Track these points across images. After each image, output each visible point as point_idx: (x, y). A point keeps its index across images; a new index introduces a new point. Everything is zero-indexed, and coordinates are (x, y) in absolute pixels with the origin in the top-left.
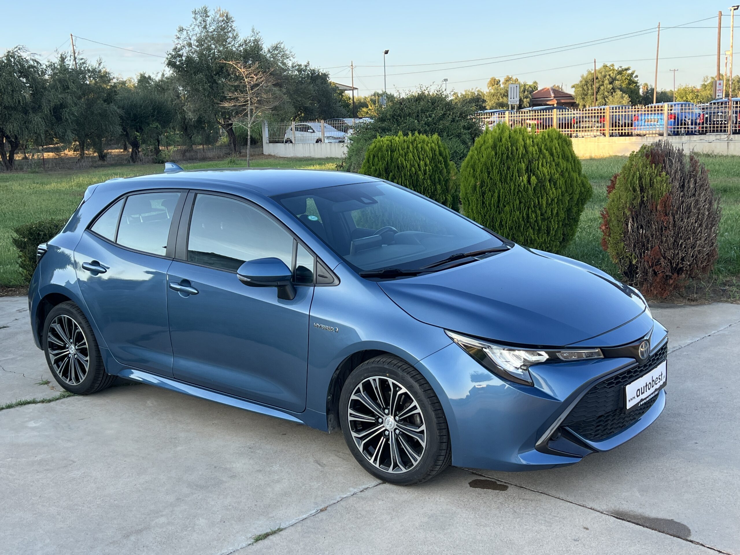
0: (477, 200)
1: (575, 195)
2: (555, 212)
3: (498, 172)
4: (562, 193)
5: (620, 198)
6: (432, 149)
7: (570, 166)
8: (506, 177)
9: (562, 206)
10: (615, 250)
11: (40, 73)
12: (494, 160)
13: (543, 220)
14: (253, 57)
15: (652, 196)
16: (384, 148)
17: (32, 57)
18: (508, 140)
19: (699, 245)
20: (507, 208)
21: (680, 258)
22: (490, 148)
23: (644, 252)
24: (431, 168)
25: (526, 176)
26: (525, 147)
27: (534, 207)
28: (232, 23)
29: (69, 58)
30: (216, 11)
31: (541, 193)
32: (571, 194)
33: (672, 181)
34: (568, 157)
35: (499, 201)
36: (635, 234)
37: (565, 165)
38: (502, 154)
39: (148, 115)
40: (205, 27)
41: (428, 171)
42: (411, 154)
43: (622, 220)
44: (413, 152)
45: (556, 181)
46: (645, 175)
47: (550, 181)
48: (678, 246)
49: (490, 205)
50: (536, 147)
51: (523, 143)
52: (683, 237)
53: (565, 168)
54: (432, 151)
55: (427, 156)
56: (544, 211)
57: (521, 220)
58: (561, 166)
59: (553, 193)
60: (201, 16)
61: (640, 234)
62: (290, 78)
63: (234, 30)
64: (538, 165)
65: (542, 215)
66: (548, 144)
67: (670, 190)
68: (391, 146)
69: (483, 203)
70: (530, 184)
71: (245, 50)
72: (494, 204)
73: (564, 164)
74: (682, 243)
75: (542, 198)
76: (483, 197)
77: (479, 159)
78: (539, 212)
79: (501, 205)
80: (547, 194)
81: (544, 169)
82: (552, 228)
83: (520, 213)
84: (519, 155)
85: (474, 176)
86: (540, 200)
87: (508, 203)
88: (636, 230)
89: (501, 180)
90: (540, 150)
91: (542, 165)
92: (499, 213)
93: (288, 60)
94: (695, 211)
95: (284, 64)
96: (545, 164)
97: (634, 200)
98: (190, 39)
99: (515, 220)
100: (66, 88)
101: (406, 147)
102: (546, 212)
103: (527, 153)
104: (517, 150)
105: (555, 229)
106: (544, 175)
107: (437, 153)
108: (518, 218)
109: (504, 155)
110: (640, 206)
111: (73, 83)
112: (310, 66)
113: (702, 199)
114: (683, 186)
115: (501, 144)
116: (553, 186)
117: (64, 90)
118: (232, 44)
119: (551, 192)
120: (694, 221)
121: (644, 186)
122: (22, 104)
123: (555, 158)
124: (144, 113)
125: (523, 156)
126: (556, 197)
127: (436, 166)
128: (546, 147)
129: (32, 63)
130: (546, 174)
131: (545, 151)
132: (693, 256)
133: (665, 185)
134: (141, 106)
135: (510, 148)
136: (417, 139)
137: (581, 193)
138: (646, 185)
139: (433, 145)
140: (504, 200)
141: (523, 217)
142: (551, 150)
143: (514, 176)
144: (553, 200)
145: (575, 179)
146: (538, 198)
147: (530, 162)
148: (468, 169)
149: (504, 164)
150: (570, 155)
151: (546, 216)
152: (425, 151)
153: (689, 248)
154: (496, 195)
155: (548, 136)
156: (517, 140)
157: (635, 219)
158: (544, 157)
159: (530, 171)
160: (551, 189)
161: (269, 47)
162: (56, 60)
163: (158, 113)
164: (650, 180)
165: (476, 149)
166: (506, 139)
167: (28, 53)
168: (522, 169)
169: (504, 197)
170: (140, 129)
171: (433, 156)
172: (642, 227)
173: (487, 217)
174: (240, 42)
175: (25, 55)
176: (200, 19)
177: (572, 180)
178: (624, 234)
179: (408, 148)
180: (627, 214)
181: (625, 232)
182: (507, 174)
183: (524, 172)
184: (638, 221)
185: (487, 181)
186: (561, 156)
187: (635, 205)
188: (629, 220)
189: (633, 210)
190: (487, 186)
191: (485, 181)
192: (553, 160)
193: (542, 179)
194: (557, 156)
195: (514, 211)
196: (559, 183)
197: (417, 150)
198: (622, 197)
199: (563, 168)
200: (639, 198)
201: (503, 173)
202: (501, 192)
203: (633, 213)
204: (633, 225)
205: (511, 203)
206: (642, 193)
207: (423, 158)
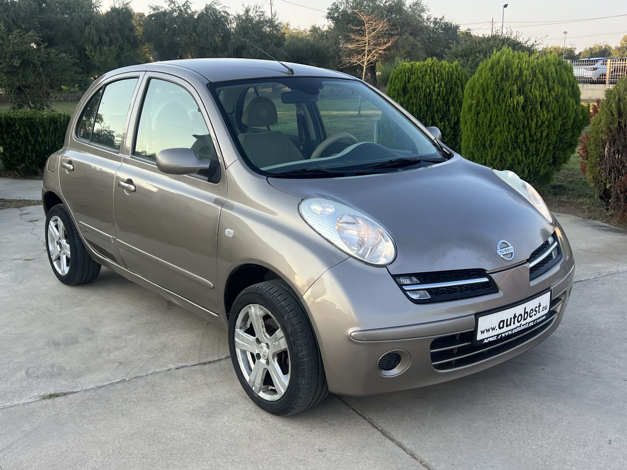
0: (472, 119)
1: (569, 120)
3: (492, 92)
4: (554, 116)
5: (600, 122)
6: (449, 73)
8: (499, 97)
9: (553, 129)
10: (592, 173)
11: (229, 22)
12: (490, 81)
13: (531, 141)
14: (395, 11)
17: (224, 10)
18: (505, 63)
20: (498, 129)
22: (488, 71)
23: (618, 177)
24: (445, 90)
25: (517, 97)
26: (520, 70)
27: (523, 127)
29: (251, 10)
31: (532, 115)
32: (565, 118)
35: (491, 121)
36: (611, 159)
37: (560, 90)
38: (497, 76)
41: (441, 92)
42: (427, 77)
43: (600, 144)
44: (430, 75)
45: (549, 104)
47: (541, 104)
49: (482, 125)
50: (530, 71)
53: (560, 93)
55: (443, 79)
56: (533, 133)
57: (509, 139)
58: (555, 91)
59: (543, 115)
61: (616, 158)
64: (531, 88)
65: (531, 136)
66: (544, 69)
69: (477, 122)
70: (519, 105)
71: (390, 5)
72: (486, 123)
73: (558, 89)
75: (533, 120)
76: (477, 117)
77: (478, 81)
78: (527, 132)
79: (493, 125)
80: (537, 116)
81: (536, 92)
82: (541, 150)
83: (508, 133)
84: (513, 77)
85: (472, 96)
86: (530, 121)
87: (499, 124)
88: (612, 154)
89: (494, 101)
91: (535, 88)
92: (491, 132)
93: (424, 13)
97: (611, 124)
99: (504, 139)
100: (246, 34)
101: (424, 70)
102: (535, 134)
103: (521, 76)
104: (512, 72)
105: (544, 151)
106: (536, 97)
107: (454, 76)
108: (507, 139)
109: (499, 77)
110: (618, 131)
111: (253, 30)
112: (445, 19)
115: (498, 66)
116: (544, 108)
117: (245, 35)
119: (542, 114)
121: (622, 110)
122: (213, 45)
123: (550, 82)
125: (517, 78)
128: (541, 72)
129: (223, 14)
130: (538, 96)
131: (539, 75)
135: (505, 70)
136: (435, 63)
138: (624, 109)
139: (450, 69)
140: (496, 121)
141: (511, 137)
142: (548, 74)
143: (506, 97)
144: (543, 123)
145: (571, 104)
146: (528, 119)
147: (524, 85)
148: (469, 91)
149: (498, 85)
151: (535, 138)
154: (489, 115)
155: (547, 60)
156: (514, 63)
157: (612, 144)
158: (538, 80)
159: (520, 91)
160: (543, 112)
161: (411, 3)
162: (242, 13)
165: (479, 72)
166: (503, 63)
167: (221, 6)
169: (496, 117)
171: (448, 79)
172: (618, 152)
173: (479, 135)
175: (218, 8)
177: (568, 105)
178: (600, 158)
179: (426, 71)
180: (603, 138)
181: (602, 156)
182: (500, 94)
183: (516, 93)
184: (615, 146)
185: (482, 101)
186: (556, 81)
187: (612, 129)
188: (606, 144)
189: (610, 134)
190: (482, 106)
191: (481, 101)
192: (548, 83)
193: (533, 101)
194: (552, 80)
195: (504, 131)
196: (552, 106)
197: (434, 72)
198: (602, 122)
199: (558, 92)
200: (616, 122)
201: (497, 94)
202: (494, 112)
203: (610, 137)
204: (609, 150)
205: (501, 124)
206: (620, 117)
207: (438, 80)
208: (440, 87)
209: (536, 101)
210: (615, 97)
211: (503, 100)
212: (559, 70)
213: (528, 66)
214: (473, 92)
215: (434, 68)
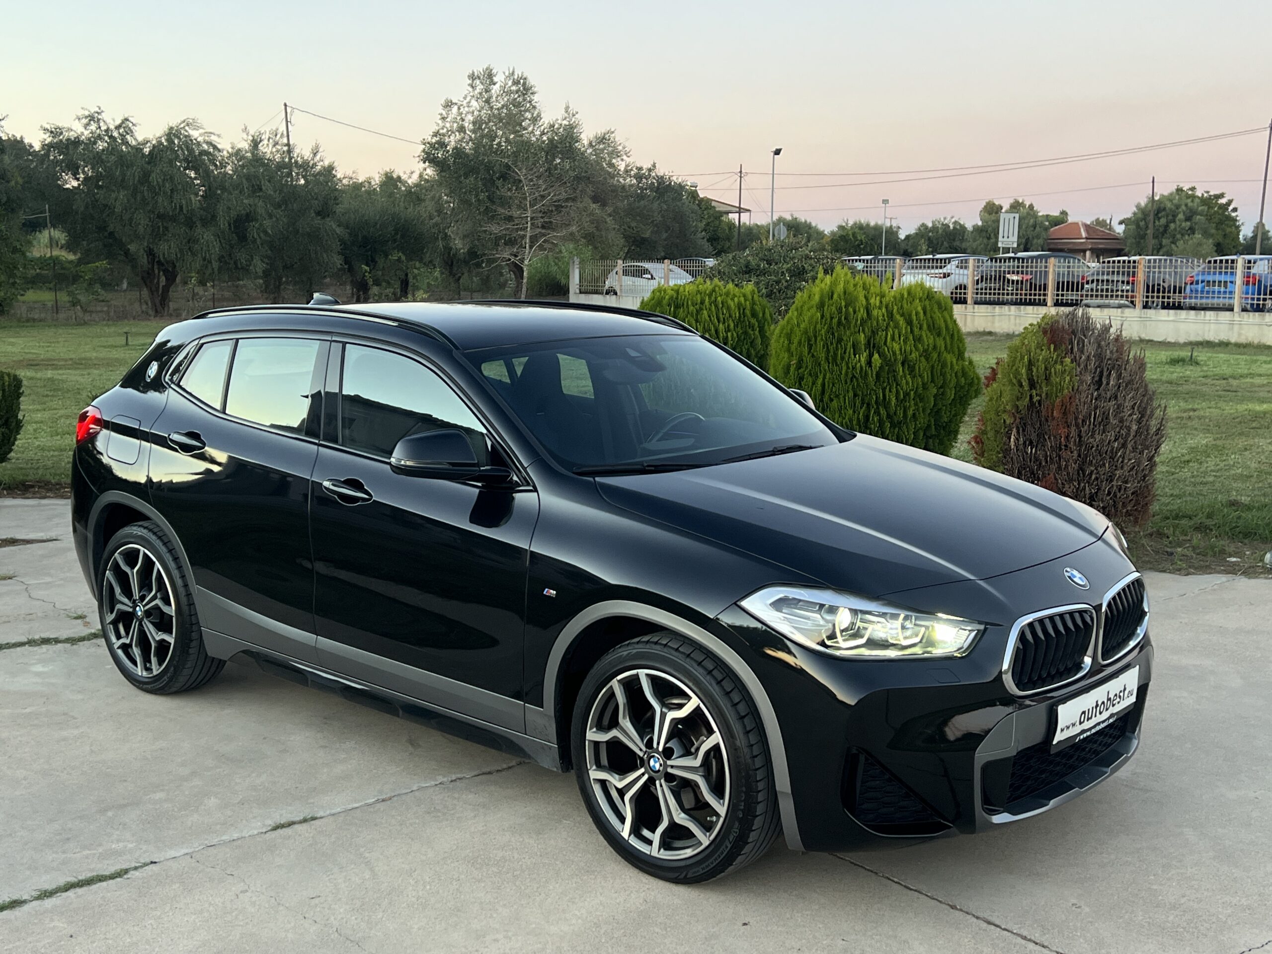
1: (948, 390)
2: (910, 413)
3: (824, 346)
4: (923, 384)
5: (1001, 396)
6: (739, 305)
7: (940, 343)
8: (835, 354)
9: (923, 405)
11: (218, 163)
12: (819, 326)
14: (561, 152)
15: (1047, 394)
16: (665, 302)
17: (207, 139)
18: (842, 297)
19: (1119, 477)
20: (835, 403)
21: (1087, 496)
22: (815, 308)
24: (735, 335)
25: (865, 354)
26: (868, 310)
27: (876, 402)
28: (532, 97)
29: (265, 142)
30: (507, 74)
31: (888, 382)
32: (941, 387)
33: (1081, 372)
34: (939, 328)
36: (1020, 454)
37: (931, 341)
38: (832, 318)
39: (386, 239)
40: (488, 101)
41: (730, 338)
42: (705, 312)
43: (1002, 430)
44: (710, 309)
45: (915, 364)
46: (1038, 360)
47: (903, 364)
48: (1084, 475)
50: (884, 310)
51: (864, 302)
52: (1094, 462)
53: (932, 346)
54: (739, 309)
55: (730, 316)
56: (892, 411)
57: (854, 423)
58: (924, 342)
59: (907, 383)
60: (482, 83)
61: (1027, 453)
62: (620, 190)
63: (534, 107)
64: (886, 337)
65: (889, 416)
66: (905, 306)
67: (1076, 387)
68: (677, 298)
70: (871, 366)
71: (551, 140)
72: (816, 395)
73: (928, 339)
74: (1092, 472)
75: (890, 391)
76: (800, 383)
77: (798, 325)
78: (883, 411)
79: (826, 399)
80: (897, 384)
81: (894, 344)
83: (854, 412)
84: (857, 320)
85: (789, 350)
86: (887, 393)
87: (837, 396)
88: (1021, 447)
89: (827, 359)
90: (891, 316)
91: (893, 339)
93: (619, 159)
94: (1113, 421)
95: (611, 165)
96: (897, 336)
97: (1018, 400)
98: (463, 120)
99: (846, 423)
100: (256, 189)
101: (699, 301)
102: (895, 413)
103: (870, 319)
106: (894, 353)
107: (748, 312)
109: (834, 320)
110: (1029, 410)
111: (270, 182)
112: (656, 170)
113: (1128, 404)
114: (1099, 383)
115: (831, 302)
116: (907, 372)
117: (254, 192)
118: (530, 129)
119: (904, 381)
120: (1113, 438)
121: (1035, 378)
122: (185, 212)
123: (915, 329)
124: (380, 235)
125: (863, 322)
126: (910, 390)
127: (745, 333)
128: (901, 311)
129: (206, 147)
130: (898, 352)
131: (898, 317)
132: (1109, 493)
133: (1068, 378)
134: (376, 223)
135: (844, 309)
136: (717, 289)
137: (958, 386)
138: (1038, 377)
139: (742, 299)
140: (832, 391)
141: (858, 419)
142: (910, 315)
143: (847, 354)
144: (907, 394)
145: (949, 364)
146: (884, 390)
147: (873, 333)
148: (781, 341)
149: (833, 334)
150: (943, 325)
151: (896, 419)
152: (729, 308)
153: (1102, 481)
154: (820, 381)
155: (909, 293)
156: (856, 299)
157: (1021, 429)
158: (897, 326)
159: (872, 346)
160: (905, 376)
161: (591, 137)
162: (245, 145)
163: (402, 237)
164: (1046, 369)
165: (797, 310)
166: (839, 296)
167: (201, 131)
168: (861, 342)
169: (831, 386)
170: (371, 261)
171: (740, 317)
172: (1031, 443)
174: (542, 128)
175: (196, 134)
176: (480, 87)
177: (944, 365)
178: (1003, 453)
179: (702, 302)
180: (1008, 422)
181: (1006, 449)
182: (837, 349)
183: (863, 347)
184: (1026, 433)
185: (807, 359)
186: (925, 326)
187: (1021, 408)
188: (1012, 431)
189: (1018, 416)
190: (807, 367)
191: (804, 359)
192: (912, 331)
193: (890, 360)
194: (918, 325)
195: (846, 408)
196: (919, 368)
197: (716, 306)
198: (1004, 395)
199: (928, 345)
200: (1026, 397)
201: (831, 348)
202: (827, 377)
203: (1018, 420)
204: (1017, 439)
205: (841, 396)
206: (1031, 389)
207: (724, 319)
208: (728, 330)
209: (895, 360)
210: (1022, 358)
211: (842, 358)
212: (928, 308)
213: (881, 302)
214: (790, 342)
215: (716, 298)
